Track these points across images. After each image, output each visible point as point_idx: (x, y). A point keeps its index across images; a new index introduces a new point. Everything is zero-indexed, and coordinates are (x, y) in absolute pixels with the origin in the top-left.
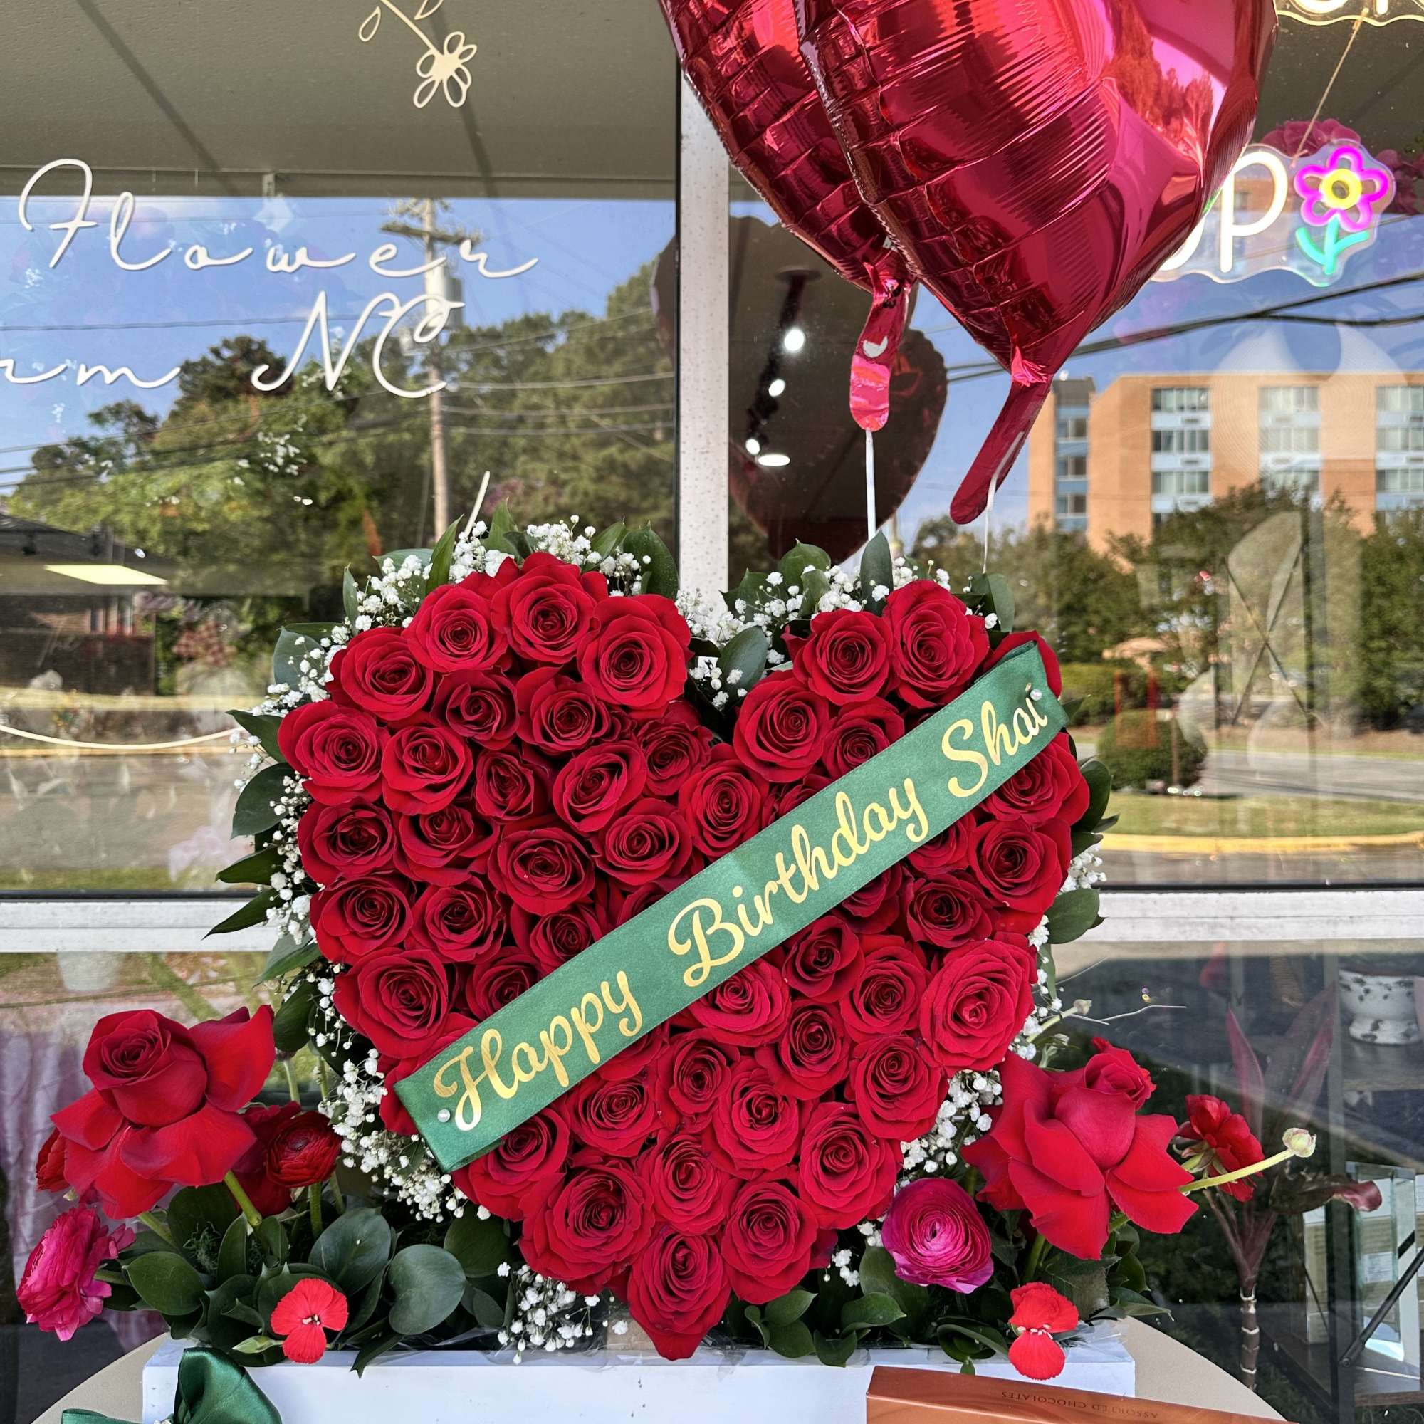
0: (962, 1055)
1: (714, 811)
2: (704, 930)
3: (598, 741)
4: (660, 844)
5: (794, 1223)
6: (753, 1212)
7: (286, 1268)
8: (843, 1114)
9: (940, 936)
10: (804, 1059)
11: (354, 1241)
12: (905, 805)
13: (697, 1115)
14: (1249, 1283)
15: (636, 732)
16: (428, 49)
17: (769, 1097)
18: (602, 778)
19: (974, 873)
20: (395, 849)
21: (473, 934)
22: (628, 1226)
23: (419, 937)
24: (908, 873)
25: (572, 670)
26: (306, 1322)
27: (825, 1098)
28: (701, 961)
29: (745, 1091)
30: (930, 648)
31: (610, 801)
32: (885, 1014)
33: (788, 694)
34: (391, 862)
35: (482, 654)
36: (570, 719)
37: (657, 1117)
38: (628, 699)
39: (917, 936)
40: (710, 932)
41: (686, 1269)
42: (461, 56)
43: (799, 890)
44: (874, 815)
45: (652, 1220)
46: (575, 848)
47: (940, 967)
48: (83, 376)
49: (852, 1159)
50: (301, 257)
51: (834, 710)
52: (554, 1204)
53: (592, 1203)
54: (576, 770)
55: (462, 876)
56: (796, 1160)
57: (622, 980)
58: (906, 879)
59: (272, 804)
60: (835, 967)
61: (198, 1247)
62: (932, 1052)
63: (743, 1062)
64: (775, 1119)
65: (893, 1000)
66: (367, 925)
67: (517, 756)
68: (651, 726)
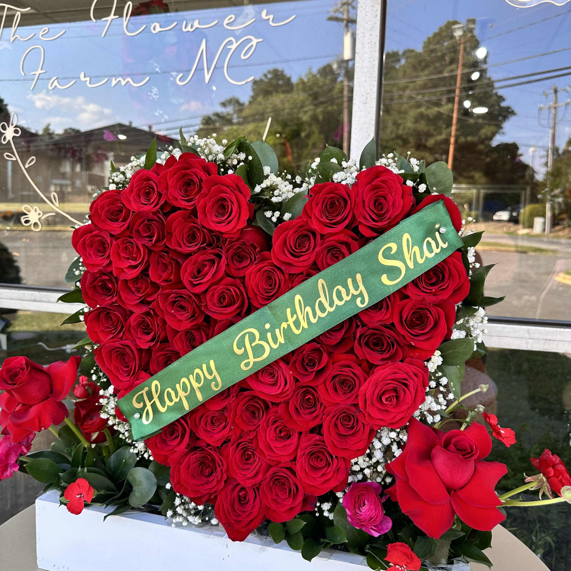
0: (381, 420)
1: (263, 285)
2: (251, 344)
3: (204, 248)
5: (293, 488)
6: (275, 480)
7: (86, 469)
8: (318, 441)
9: (373, 357)
10: (301, 411)
11: (123, 460)
12: (356, 287)
13: (250, 431)
15: (224, 244)
17: (286, 427)
18: (205, 266)
19: (395, 327)
20: (118, 295)
22: (216, 478)
23: (128, 335)
24: (359, 324)
25: (194, 212)
26: (78, 496)
27: (310, 432)
28: (249, 358)
29: (274, 422)
30: (380, 204)
31: (207, 279)
32: (344, 393)
33: (300, 227)
34: (117, 300)
35: (154, 204)
36: (193, 237)
37: (231, 430)
38: (220, 227)
39: (360, 356)
40: (253, 345)
41: (244, 500)
43: (298, 327)
44: (339, 293)
45: (226, 476)
46: (193, 299)
47: (373, 373)
48: (114, 83)
49: (323, 463)
51: (322, 236)
52: (182, 462)
53: (201, 464)
54: (193, 262)
55: (145, 309)
56: (295, 459)
57: (212, 363)
58: (358, 326)
60: (316, 368)
62: (366, 417)
63: (272, 409)
64: (289, 438)
65: (349, 388)
66: (108, 328)
67: (167, 253)
68: (229, 241)
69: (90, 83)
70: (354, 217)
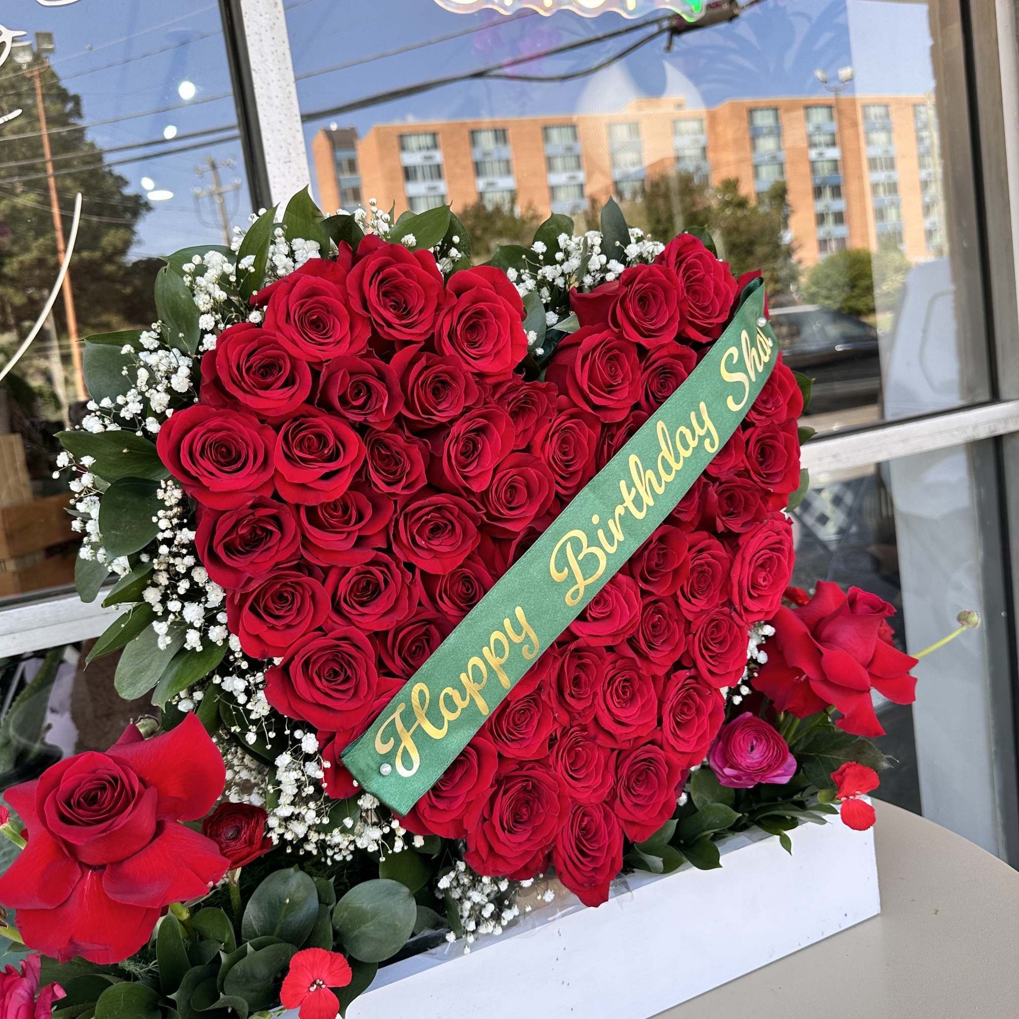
1: (559, 456)
2: (576, 558)
3: (469, 408)
7: (250, 949)
8: (688, 678)
9: (734, 525)
10: (654, 644)
11: (282, 902)
12: (702, 424)
15: (493, 396)
19: (749, 471)
20: (299, 538)
21: (384, 603)
23: (337, 619)
24: (705, 480)
25: (433, 345)
26: (312, 989)
27: (672, 671)
28: (576, 583)
29: (611, 680)
31: (486, 463)
32: (703, 594)
33: (606, 344)
34: (296, 552)
35: (347, 341)
36: (441, 391)
37: (554, 720)
38: (485, 366)
39: (721, 529)
40: (580, 557)
41: (591, 832)
43: (639, 507)
44: (683, 436)
47: (739, 547)
49: (693, 710)
51: (643, 353)
52: (490, 815)
53: (517, 805)
54: (455, 437)
55: (368, 553)
56: (660, 722)
57: (519, 611)
58: (705, 485)
60: (671, 566)
62: (741, 615)
63: (609, 659)
64: (637, 695)
65: (705, 582)
66: (283, 617)
68: (509, 388)
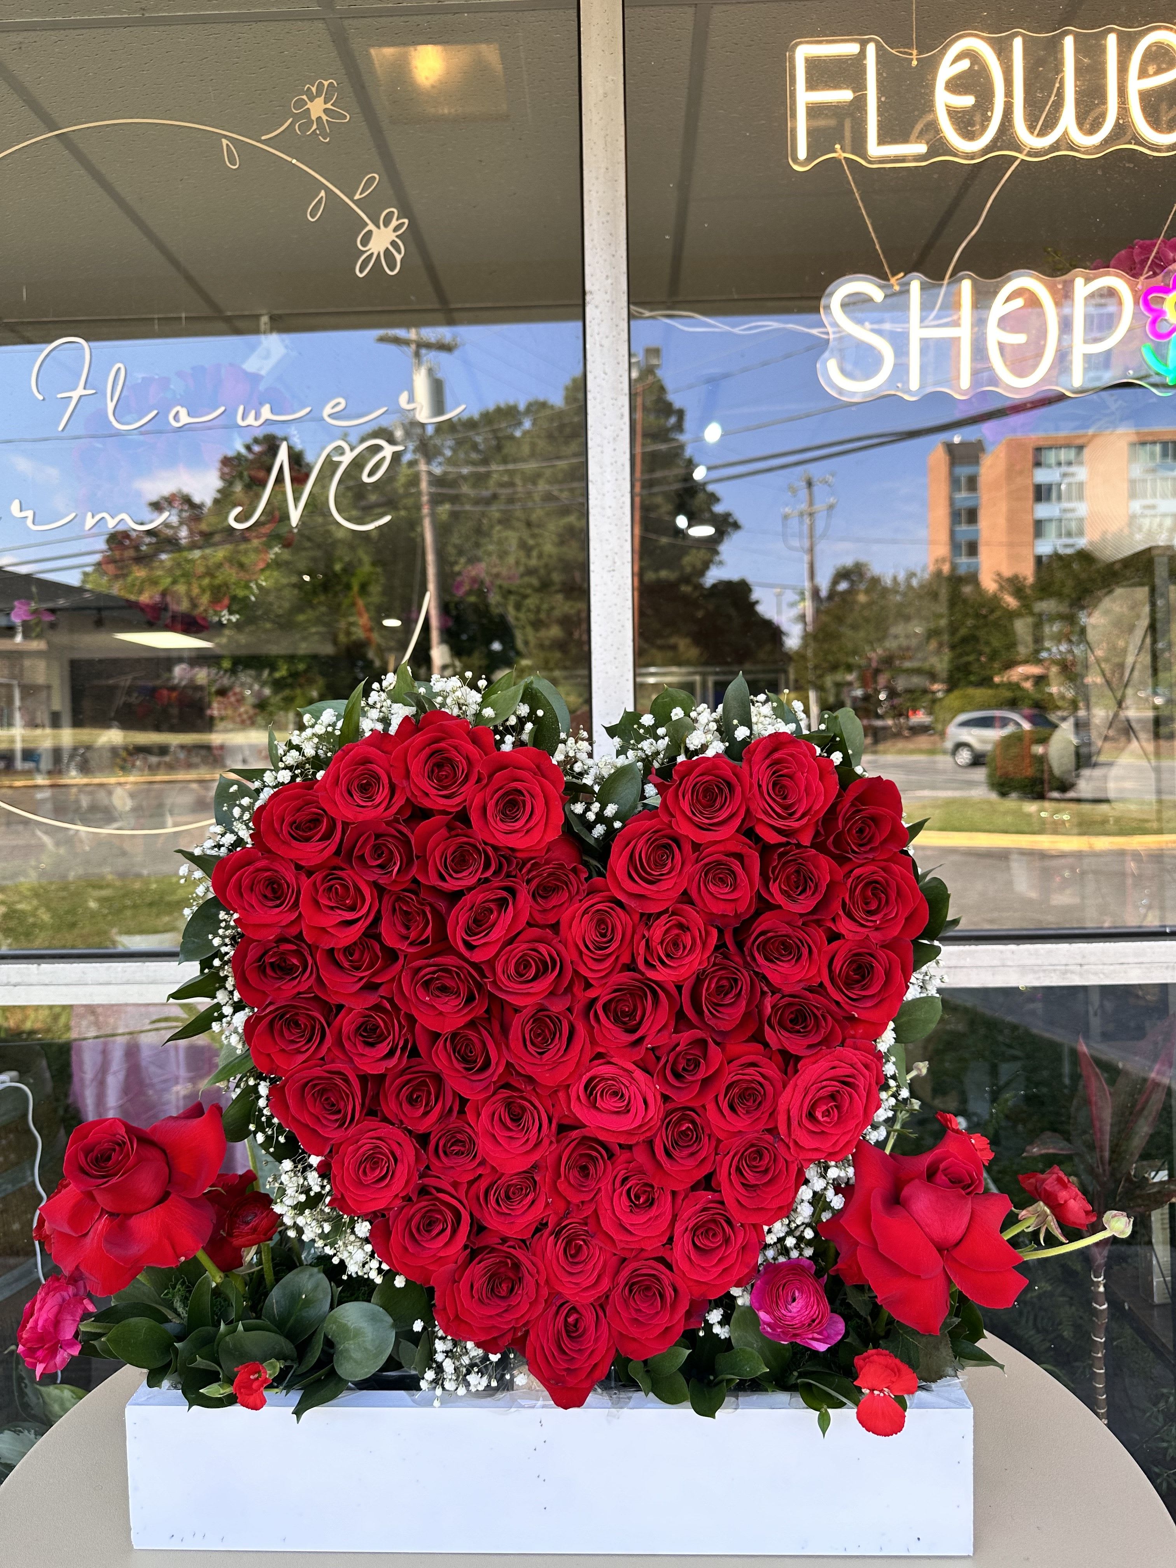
0: (816, 1149)
1: (593, 936)
3: (487, 880)
4: (543, 969)
5: (670, 1292)
6: (633, 1284)
7: (240, 1327)
8: (711, 1202)
9: (794, 1044)
10: (675, 1153)
11: (300, 1295)
13: (583, 1202)
14: (1099, 1266)
15: (520, 870)
16: (367, 225)
17: (646, 1185)
18: (492, 912)
19: (825, 989)
20: (314, 976)
21: (384, 1048)
22: (525, 1297)
23: (337, 1052)
24: (766, 989)
25: (463, 817)
27: (694, 1188)
29: (625, 1180)
30: (783, 787)
31: (498, 934)
32: (748, 1112)
33: (656, 832)
34: (311, 987)
35: (383, 806)
36: (461, 861)
37: (547, 1204)
38: (513, 841)
39: (774, 1046)
41: (577, 1331)
42: (396, 230)
45: (545, 1292)
46: (469, 972)
47: (796, 1071)
48: (90, 522)
50: (266, 413)
51: (696, 847)
52: (460, 1279)
53: (494, 1277)
54: (468, 905)
55: (372, 999)
56: (671, 1240)
58: (763, 993)
59: (210, 937)
60: (702, 1074)
61: (173, 1296)
62: (789, 1148)
63: (622, 1157)
64: (652, 1204)
65: (754, 1101)
66: (293, 1042)
67: (416, 894)
68: (533, 865)
69: (34, 523)
70: (748, 811)
